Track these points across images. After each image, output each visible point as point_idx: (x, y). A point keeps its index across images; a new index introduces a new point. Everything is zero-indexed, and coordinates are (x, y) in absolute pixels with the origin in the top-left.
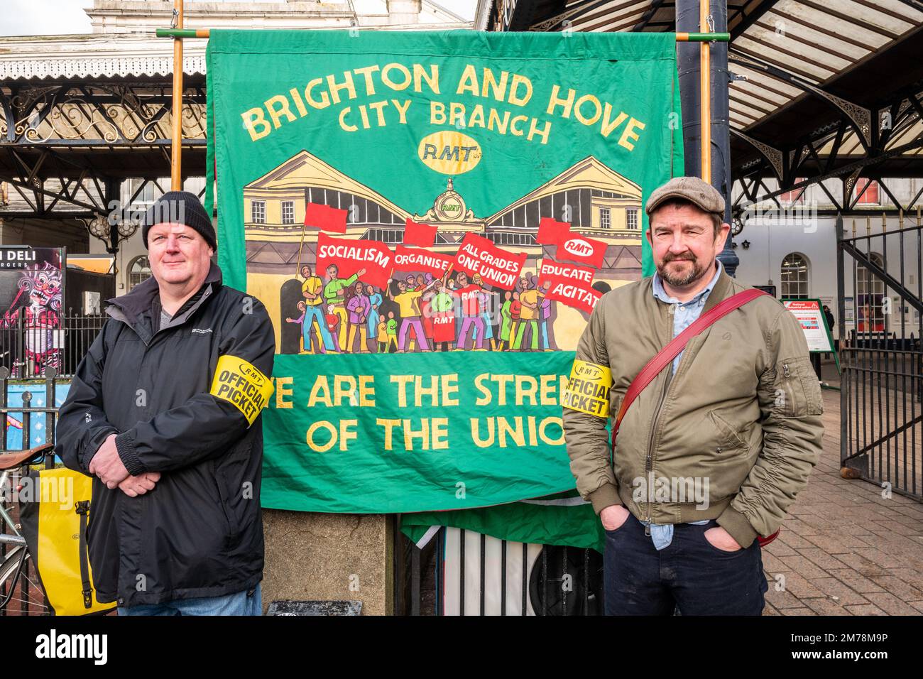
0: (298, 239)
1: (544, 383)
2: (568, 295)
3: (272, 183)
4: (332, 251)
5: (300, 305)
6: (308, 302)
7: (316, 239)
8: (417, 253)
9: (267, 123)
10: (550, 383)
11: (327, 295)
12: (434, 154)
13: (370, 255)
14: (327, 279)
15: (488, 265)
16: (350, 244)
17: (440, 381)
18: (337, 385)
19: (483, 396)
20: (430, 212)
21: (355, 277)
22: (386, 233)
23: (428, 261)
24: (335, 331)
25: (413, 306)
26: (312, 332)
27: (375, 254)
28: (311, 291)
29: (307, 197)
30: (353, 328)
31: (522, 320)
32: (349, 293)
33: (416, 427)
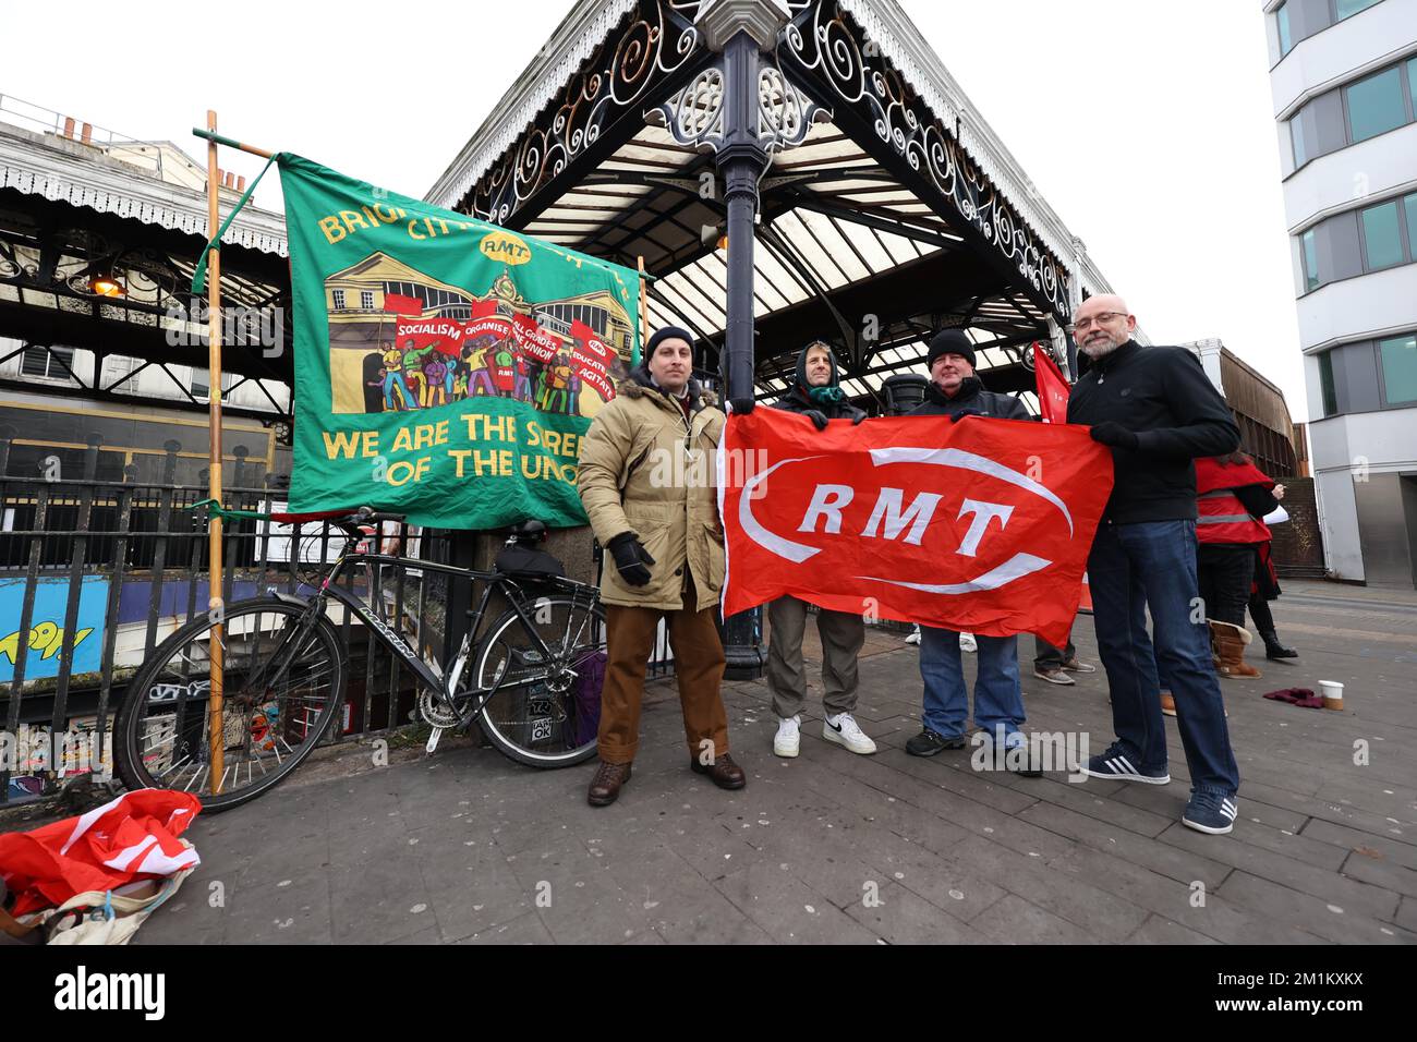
0: (378, 320)
1: (566, 439)
2: (590, 378)
3: (350, 276)
4: (409, 329)
5: (381, 372)
6: (388, 369)
7: (395, 320)
8: (481, 323)
9: (342, 230)
10: (570, 440)
11: (406, 362)
12: (493, 247)
13: (443, 329)
14: (406, 349)
15: (531, 341)
16: (424, 323)
17: (505, 421)
18: (418, 433)
19: (533, 439)
20: (491, 291)
21: (430, 348)
22: (455, 311)
23: (491, 326)
24: (415, 392)
25: (480, 360)
26: (393, 392)
27: (448, 329)
28: (391, 361)
29: (385, 289)
30: (432, 389)
31: (555, 388)
32: (426, 361)
33: (485, 456)
